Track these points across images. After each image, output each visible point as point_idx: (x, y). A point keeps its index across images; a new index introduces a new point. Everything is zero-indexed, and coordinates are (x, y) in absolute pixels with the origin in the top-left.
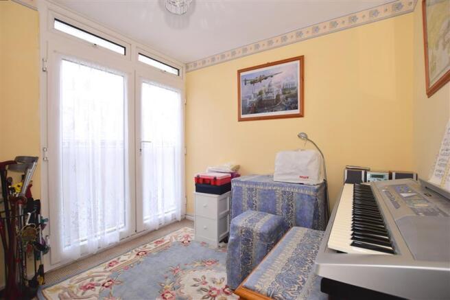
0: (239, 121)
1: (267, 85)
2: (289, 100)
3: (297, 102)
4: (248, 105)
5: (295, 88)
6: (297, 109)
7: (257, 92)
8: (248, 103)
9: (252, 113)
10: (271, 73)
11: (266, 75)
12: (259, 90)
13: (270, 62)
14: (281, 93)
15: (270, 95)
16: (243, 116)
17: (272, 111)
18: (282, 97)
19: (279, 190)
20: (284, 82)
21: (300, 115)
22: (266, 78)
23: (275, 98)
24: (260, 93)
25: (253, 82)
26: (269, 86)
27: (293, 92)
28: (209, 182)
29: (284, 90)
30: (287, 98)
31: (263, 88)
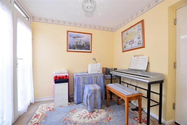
0: (67, 51)
1: (80, 40)
2: (87, 47)
3: (90, 48)
4: (72, 46)
5: (89, 43)
6: (90, 50)
7: (76, 41)
8: (71, 45)
9: (73, 49)
10: (81, 36)
11: (79, 36)
12: (77, 41)
13: (81, 32)
14: (84, 43)
15: (80, 43)
16: (69, 50)
17: (81, 49)
18: (85, 45)
19: (93, 76)
20: (86, 40)
21: (91, 52)
22: (79, 37)
23: (82, 45)
24: (77, 42)
25: (74, 37)
26: (81, 40)
27: (88, 44)
28: (62, 78)
29: (86, 43)
30: (86, 46)
31: (78, 41)
